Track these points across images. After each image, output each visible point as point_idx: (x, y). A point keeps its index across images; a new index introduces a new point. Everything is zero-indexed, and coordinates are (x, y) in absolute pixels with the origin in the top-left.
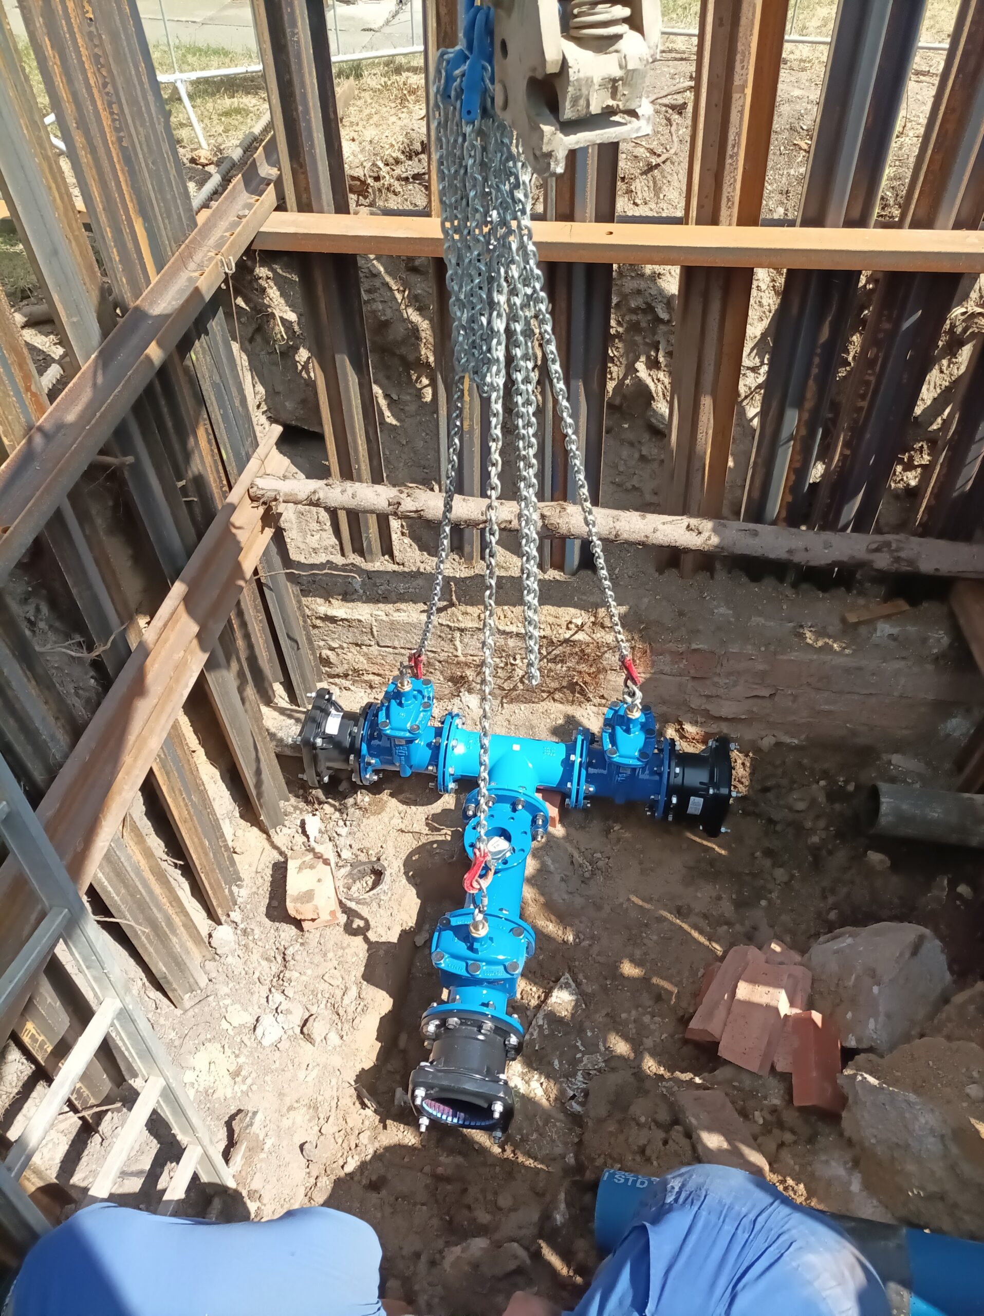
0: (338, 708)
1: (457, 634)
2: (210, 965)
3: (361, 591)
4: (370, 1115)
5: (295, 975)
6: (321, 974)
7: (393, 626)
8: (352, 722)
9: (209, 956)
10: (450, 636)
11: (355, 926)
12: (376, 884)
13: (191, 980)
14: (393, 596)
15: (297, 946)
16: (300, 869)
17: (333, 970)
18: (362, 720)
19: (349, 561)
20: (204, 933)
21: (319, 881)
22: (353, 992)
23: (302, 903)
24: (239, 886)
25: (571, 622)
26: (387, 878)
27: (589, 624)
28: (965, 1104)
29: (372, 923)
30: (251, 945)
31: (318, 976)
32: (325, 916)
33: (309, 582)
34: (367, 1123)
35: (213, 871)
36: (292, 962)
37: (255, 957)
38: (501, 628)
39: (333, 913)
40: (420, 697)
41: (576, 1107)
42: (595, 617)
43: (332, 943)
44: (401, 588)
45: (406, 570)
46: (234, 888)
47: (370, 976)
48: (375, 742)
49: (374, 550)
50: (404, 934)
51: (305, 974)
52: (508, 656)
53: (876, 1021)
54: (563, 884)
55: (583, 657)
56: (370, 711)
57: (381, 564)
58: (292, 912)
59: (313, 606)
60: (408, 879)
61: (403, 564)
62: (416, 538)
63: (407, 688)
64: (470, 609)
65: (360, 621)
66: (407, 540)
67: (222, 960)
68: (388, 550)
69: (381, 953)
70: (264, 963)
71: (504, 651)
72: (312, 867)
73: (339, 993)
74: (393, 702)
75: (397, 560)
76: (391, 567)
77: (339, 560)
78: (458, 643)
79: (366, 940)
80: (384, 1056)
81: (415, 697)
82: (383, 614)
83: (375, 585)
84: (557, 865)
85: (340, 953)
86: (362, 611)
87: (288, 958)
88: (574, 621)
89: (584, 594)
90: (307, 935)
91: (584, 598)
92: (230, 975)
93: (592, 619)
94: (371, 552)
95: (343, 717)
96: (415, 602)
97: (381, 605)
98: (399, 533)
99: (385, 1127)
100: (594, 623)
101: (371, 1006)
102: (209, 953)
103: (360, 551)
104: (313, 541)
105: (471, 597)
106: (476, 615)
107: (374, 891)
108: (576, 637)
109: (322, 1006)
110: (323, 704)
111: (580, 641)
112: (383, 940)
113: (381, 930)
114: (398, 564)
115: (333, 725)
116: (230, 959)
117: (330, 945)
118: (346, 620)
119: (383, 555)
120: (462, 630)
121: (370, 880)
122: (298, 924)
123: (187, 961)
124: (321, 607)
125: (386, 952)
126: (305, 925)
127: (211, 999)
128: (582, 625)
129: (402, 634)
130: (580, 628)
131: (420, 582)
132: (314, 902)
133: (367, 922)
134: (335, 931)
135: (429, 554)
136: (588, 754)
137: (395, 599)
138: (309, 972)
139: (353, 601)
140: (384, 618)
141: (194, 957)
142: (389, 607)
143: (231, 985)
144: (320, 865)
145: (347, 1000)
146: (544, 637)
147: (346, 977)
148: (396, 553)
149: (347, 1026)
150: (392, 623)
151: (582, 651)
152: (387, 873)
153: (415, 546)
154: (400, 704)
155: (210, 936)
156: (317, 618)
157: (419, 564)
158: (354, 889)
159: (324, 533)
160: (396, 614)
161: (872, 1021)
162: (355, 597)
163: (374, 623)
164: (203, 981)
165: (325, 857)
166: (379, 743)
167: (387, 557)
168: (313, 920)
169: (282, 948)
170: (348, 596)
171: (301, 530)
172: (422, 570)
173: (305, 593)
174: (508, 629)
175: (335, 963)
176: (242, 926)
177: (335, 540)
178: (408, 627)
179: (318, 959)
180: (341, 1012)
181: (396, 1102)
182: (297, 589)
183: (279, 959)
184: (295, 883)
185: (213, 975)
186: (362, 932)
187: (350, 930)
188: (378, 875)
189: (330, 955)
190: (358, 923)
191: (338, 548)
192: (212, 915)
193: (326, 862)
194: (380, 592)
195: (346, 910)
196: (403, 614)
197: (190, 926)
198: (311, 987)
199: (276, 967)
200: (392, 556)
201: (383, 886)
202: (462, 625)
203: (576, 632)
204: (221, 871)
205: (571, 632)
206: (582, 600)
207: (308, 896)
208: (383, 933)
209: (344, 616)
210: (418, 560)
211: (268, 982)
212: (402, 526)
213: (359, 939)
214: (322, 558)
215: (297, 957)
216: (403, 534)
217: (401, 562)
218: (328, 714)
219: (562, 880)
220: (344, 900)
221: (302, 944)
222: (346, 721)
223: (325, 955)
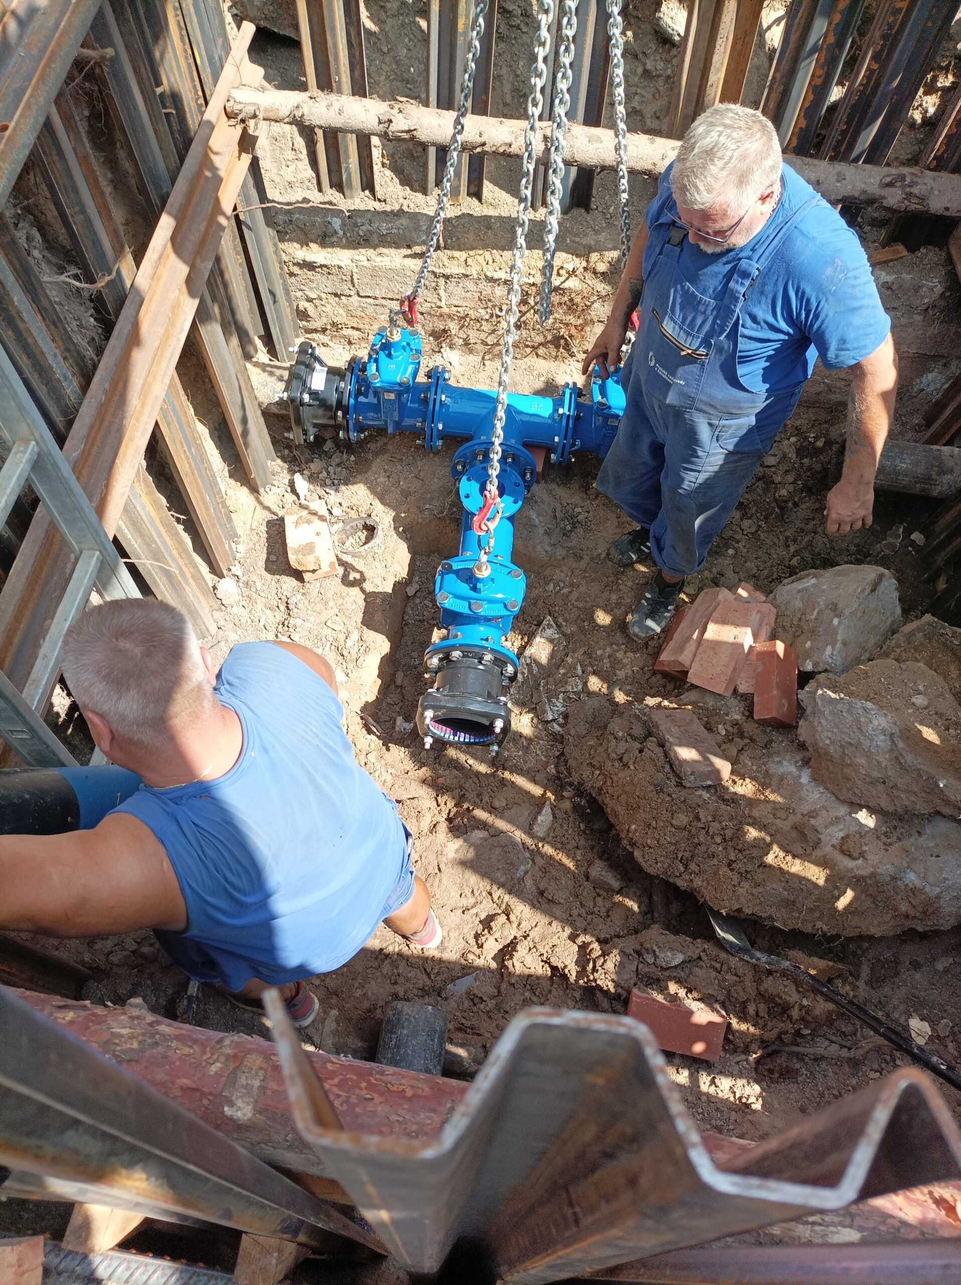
0: (321, 363)
1: (442, 281)
2: (218, 615)
3: (341, 233)
4: (374, 741)
5: (299, 622)
6: (323, 620)
7: (374, 273)
8: (337, 378)
9: (216, 607)
10: (434, 284)
11: (351, 578)
12: (368, 539)
13: (203, 627)
14: (375, 239)
15: (299, 596)
16: (297, 523)
17: (334, 617)
18: (348, 374)
19: (327, 199)
20: (211, 585)
21: (318, 534)
22: (355, 636)
23: (304, 555)
24: (237, 543)
25: (562, 268)
26: (379, 533)
27: (581, 269)
28: (910, 711)
29: (367, 575)
30: (255, 596)
31: (319, 624)
32: (325, 568)
33: (285, 222)
34: (373, 745)
35: (214, 526)
36: (296, 610)
37: (259, 606)
38: (489, 274)
39: (332, 565)
40: (408, 349)
41: (557, 728)
42: (587, 261)
43: (332, 592)
44: (384, 227)
45: (388, 208)
46: (234, 546)
47: (368, 622)
48: (361, 399)
49: (354, 183)
50: (397, 585)
51: (308, 621)
52: (494, 306)
53: (833, 649)
54: (546, 537)
55: (571, 307)
56: (356, 367)
57: (360, 201)
58: (294, 564)
59: (290, 251)
60: (399, 535)
61: (385, 201)
62: (397, 169)
63: (396, 337)
64: (456, 254)
65: (340, 267)
66: (388, 173)
67: (229, 609)
68: (368, 185)
69: (379, 601)
70: (268, 612)
71: (490, 300)
72: (309, 522)
73: (342, 637)
74: (381, 353)
75: (379, 195)
76: (372, 205)
77: (316, 198)
78: (442, 292)
79: (363, 590)
80: (384, 691)
81: (404, 348)
82: (365, 259)
83: (356, 225)
84: (541, 519)
85: (340, 601)
86: (341, 257)
87: (290, 607)
88: (565, 266)
89: (577, 235)
90: (307, 585)
91: (578, 240)
92: (237, 623)
93: (584, 264)
94: (350, 187)
95: (328, 373)
96: (398, 247)
97: (363, 251)
98: (380, 164)
99: (388, 749)
100: (585, 269)
101: (372, 647)
102: (216, 604)
103: (338, 185)
104: (288, 174)
105: (458, 239)
106: (462, 259)
107: (369, 545)
108: (566, 285)
109: (327, 648)
110: (307, 359)
111: (570, 289)
112: (380, 590)
113: (378, 581)
114: (380, 200)
115: (318, 381)
116: (235, 610)
117: (330, 594)
118: (326, 266)
119: (363, 190)
120: (447, 277)
121: (363, 535)
122: (298, 575)
123: (199, 609)
124: (300, 253)
125: (383, 601)
126: (307, 576)
127: (222, 644)
128: (574, 271)
129: (384, 283)
130: (572, 273)
131: (404, 221)
132: (316, 554)
133: (361, 573)
134: (333, 583)
135: (412, 189)
136: (576, 408)
137: (376, 242)
138: (312, 619)
139: (332, 245)
140: (366, 263)
141: (203, 605)
142: (370, 252)
143: (239, 632)
144: (315, 519)
145: (349, 643)
146: (534, 284)
147: (348, 623)
148: (377, 188)
149: (351, 665)
150: (374, 269)
151: (571, 300)
152: (380, 527)
153: (396, 180)
154: (389, 356)
155: (215, 588)
156: (294, 264)
157: (401, 200)
158: (348, 543)
159: (299, 164)
160: (378, 259)
161: (829, 648)
162: (335, 239)
163: (355, 270)
164: (213, 629)
165: (320, 513)
166: (366, 400)
167: (367, 192)
168: (314, 571)
169: (284, 598)
170: (325, 239)
171: (276, 160)
172: (405, 208)
173: (282, 236)
174: (496, 276)
175: (336, 611)
176: (244, 579)
177: (310, 173)
178: (393, 273)
179: (319, 607)
180: (345, 653)
181: (397, 729)
182: (273, 233)
183: (282, 608)
184: (294, 537)
185: (222, 623)
186: (358, 583)
187: (346, 581)
188: (371, 530)
189: (331, 604)
190: (353, 576)
191: (315, 181)
192: (215, 570)
193: (322, 518)
194: (361, 233)
195: (342, 563)
196: (386, 259)
197: (198, 577)
198: (316, 632)
199: (280, 616)
200: (373, 191)
201: (377, 540)
202: (448, 271)
203: (567, 279)
204: (221, 525)
205: (562, 279)
206: (574, 242)
207: (309, 548)
208: (379, 583)
209: (324, 262)
210: (401, 194)
211: (274, 629)
212: (383, 156)
213: (356, 590)
214: (296, 195)
215: (300, 606)
216: (383, 165)
217: (382, 198)
218: (313, 370)
219: (546, 533)
220: (340, 554)
221: (303, 594)
222: (331, 377)
223: (326, 603)
